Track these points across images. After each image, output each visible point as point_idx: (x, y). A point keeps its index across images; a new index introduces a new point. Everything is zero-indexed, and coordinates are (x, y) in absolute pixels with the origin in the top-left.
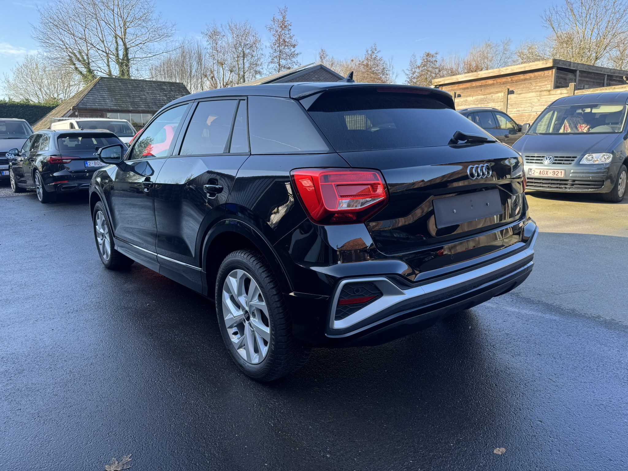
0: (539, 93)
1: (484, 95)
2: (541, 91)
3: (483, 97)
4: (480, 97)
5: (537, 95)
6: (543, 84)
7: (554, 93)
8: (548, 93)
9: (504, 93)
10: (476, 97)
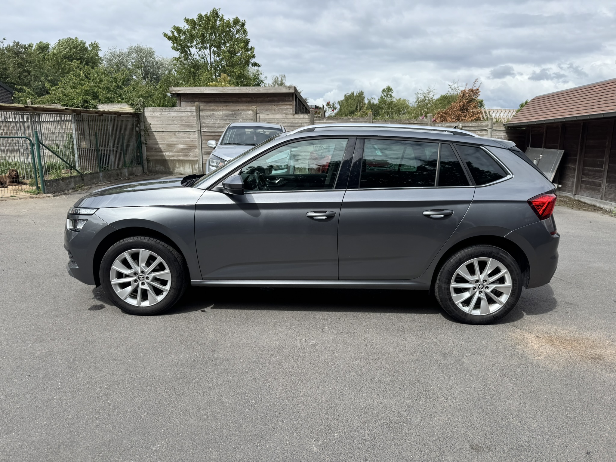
0: (284, 115)
1: (232, 111)
2: (286, 114)
3: (231, 113)
4: (227, 113)
5: (283, 117)
6: (286, 108)
7: (298, 117)
8: (292, 116)
9: (253, 111)
10: (224, 112)
